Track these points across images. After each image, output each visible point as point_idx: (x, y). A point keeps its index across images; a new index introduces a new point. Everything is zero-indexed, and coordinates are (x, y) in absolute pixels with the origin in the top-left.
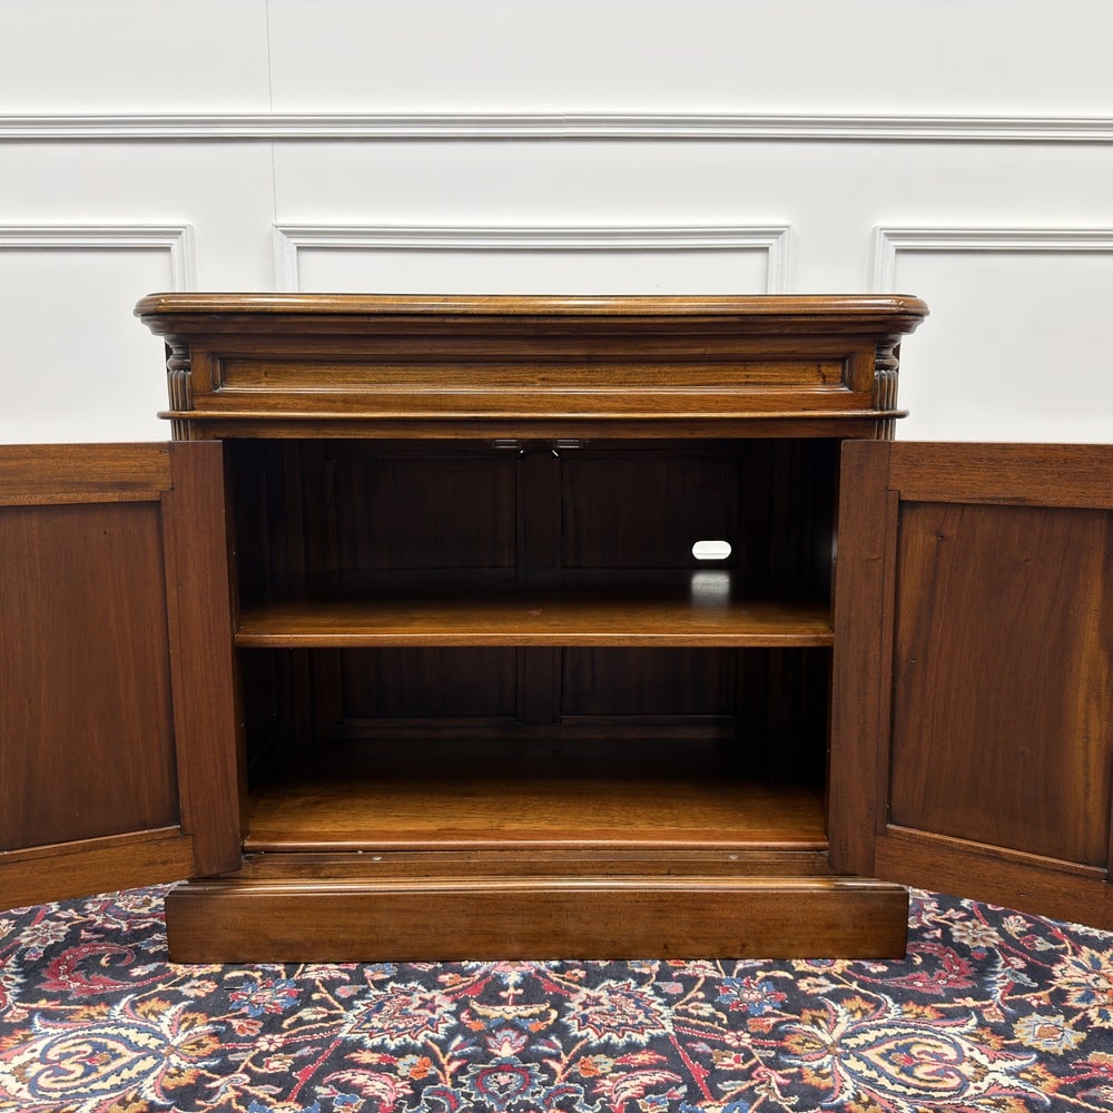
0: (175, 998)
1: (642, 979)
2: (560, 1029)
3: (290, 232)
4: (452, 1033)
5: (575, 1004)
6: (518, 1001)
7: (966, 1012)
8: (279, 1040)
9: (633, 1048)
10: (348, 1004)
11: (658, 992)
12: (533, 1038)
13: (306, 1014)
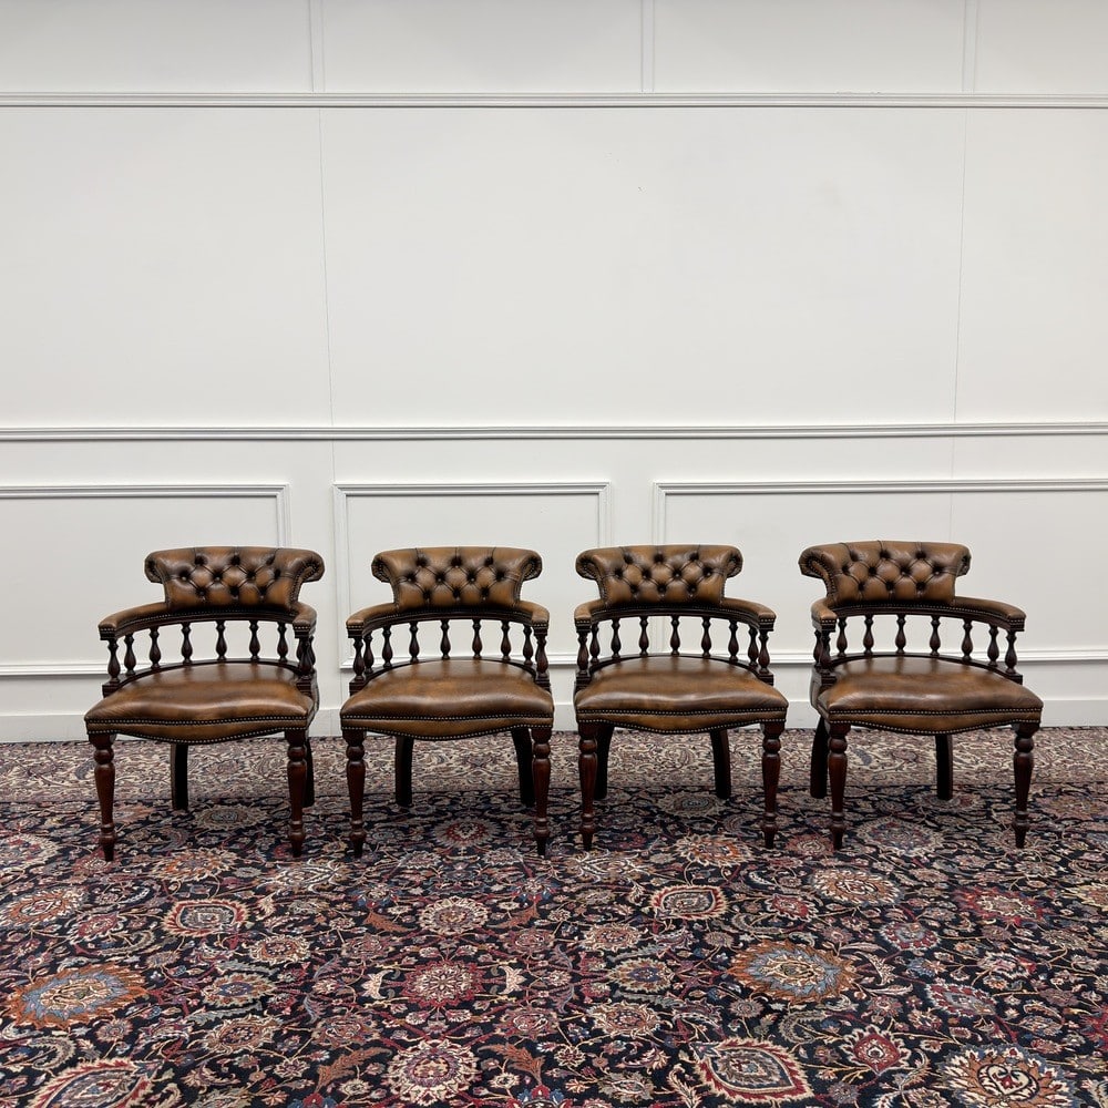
0: (330, 859)
1: (514, 847)
2: (481, 862)
3: (342, 488)
4: (439, 864)
5: (487, 855)
6: (464, 855)
7: (636, 853)
8: (374, 869)
9: (508, 866)
10: (399, 858)
11: (519, 850)
12: (470, 864)
13: (382, 861)
